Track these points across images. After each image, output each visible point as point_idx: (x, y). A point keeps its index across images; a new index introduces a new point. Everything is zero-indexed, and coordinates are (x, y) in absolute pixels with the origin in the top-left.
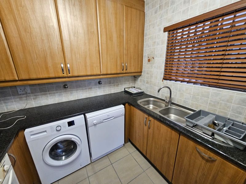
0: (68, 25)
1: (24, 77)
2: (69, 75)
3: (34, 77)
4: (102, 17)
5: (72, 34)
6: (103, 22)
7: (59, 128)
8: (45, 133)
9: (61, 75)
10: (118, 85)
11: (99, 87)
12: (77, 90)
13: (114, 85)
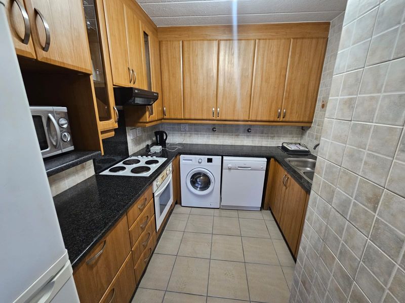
0: (225, 73)
1: (187, 117)
2: (218, 118)
3: (193, 117)
4: (260, 58)
5: (226, 81)
6: (260, 63)
7: (200, 161)
8: (191, 162)
9: (211, 117)
10: (274, 137)
11: (248, 136)
12: (224, 135)
13: (268, 136)
